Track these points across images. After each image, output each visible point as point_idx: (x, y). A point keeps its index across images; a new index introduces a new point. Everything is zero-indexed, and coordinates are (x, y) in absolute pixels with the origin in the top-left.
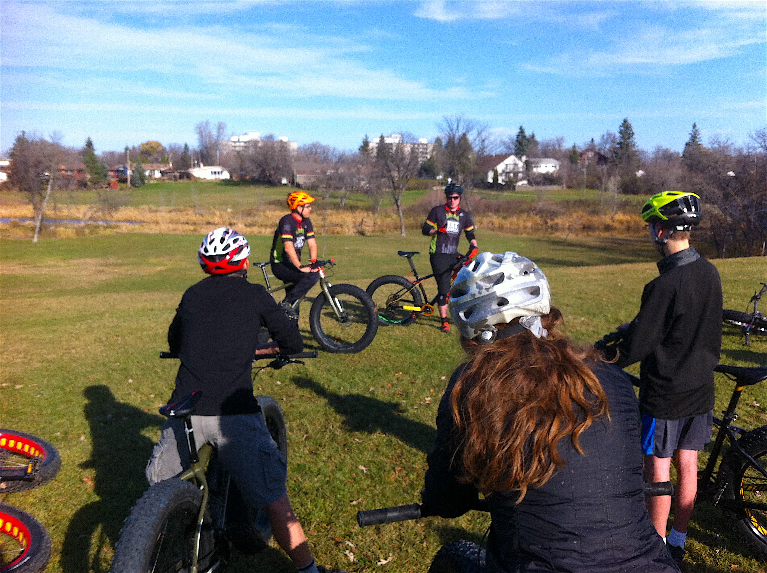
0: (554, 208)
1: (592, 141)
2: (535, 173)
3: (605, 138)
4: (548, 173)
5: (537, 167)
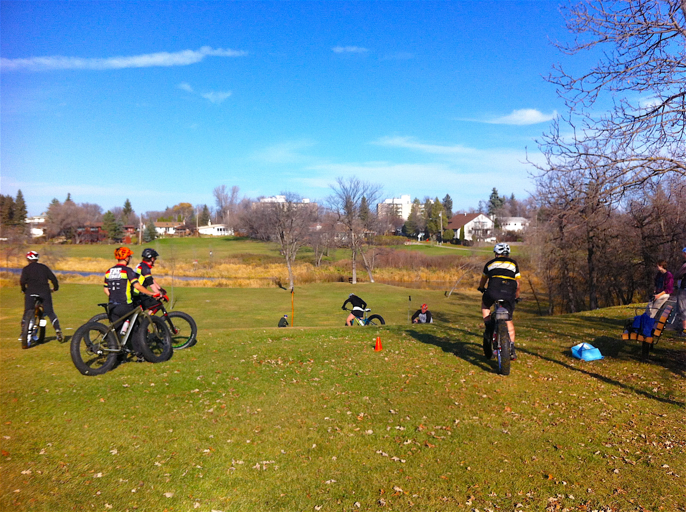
2: (504, 231)
5: (506, 225)
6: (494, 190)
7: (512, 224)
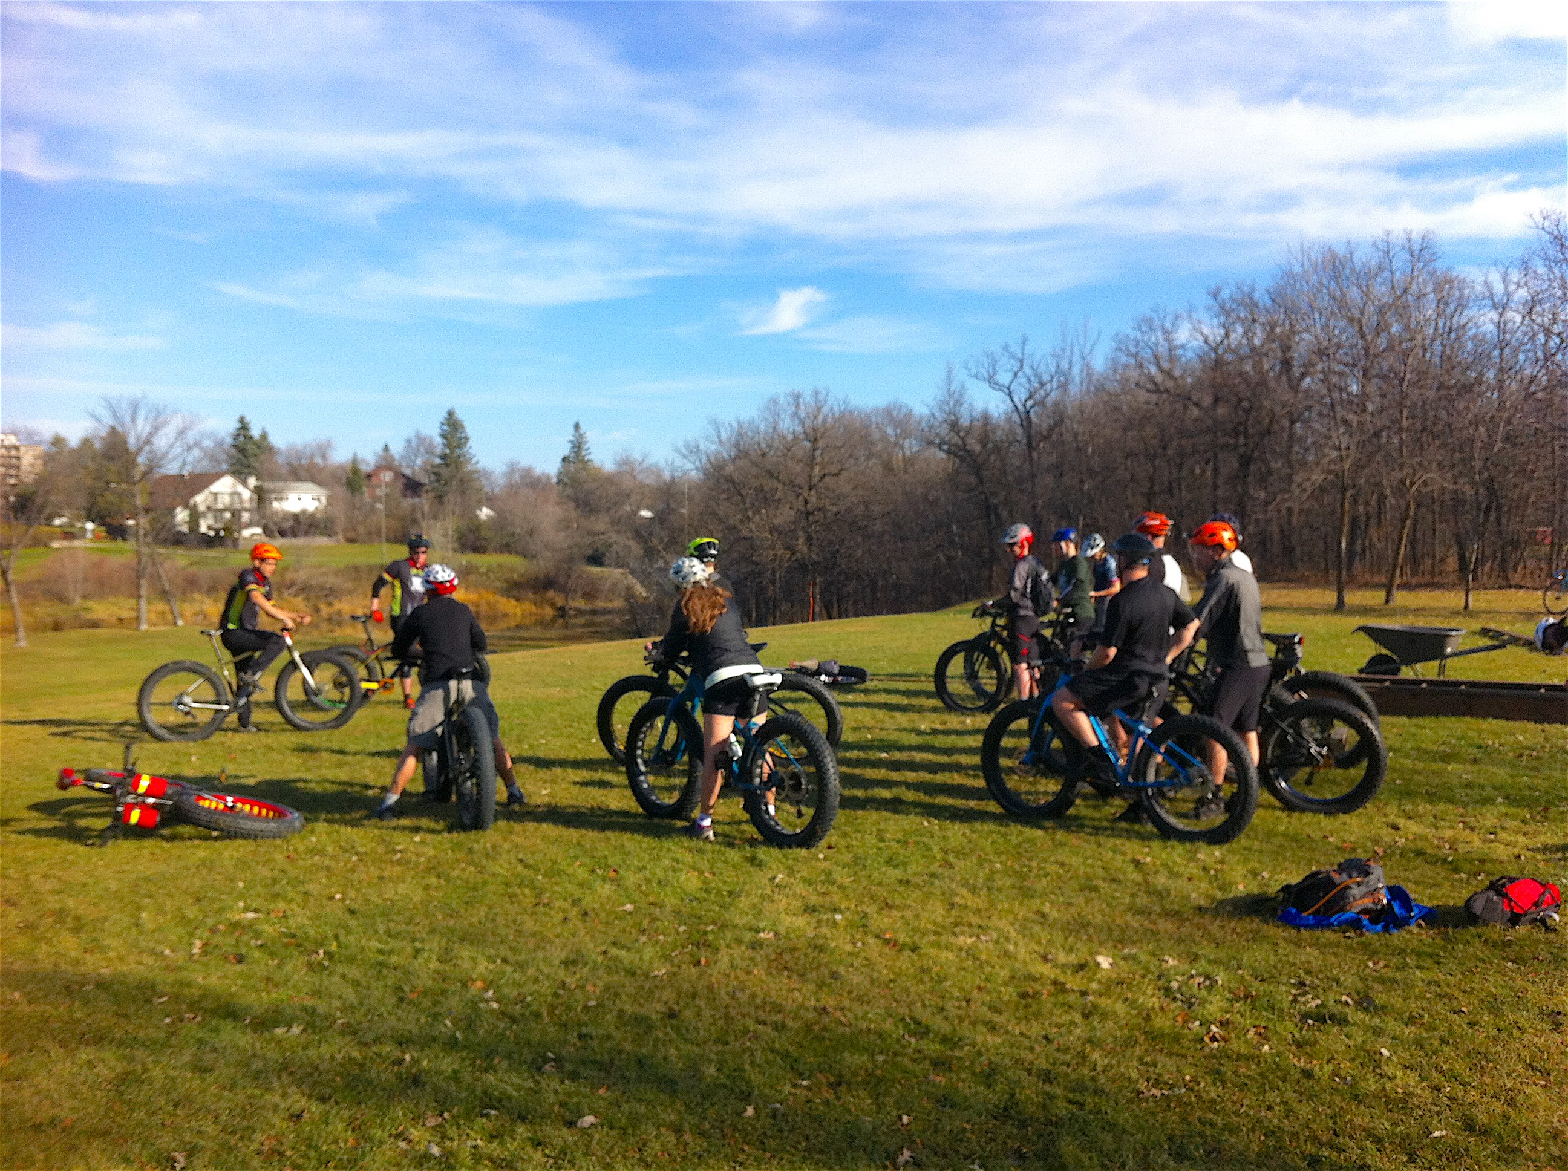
0: (331, 581)
1: (386, 448)
2: (277, 513)
3: (414, 443)
4: (304, 512)
5: (280, 499)
6: (242, 420)
7: (292, 496)
